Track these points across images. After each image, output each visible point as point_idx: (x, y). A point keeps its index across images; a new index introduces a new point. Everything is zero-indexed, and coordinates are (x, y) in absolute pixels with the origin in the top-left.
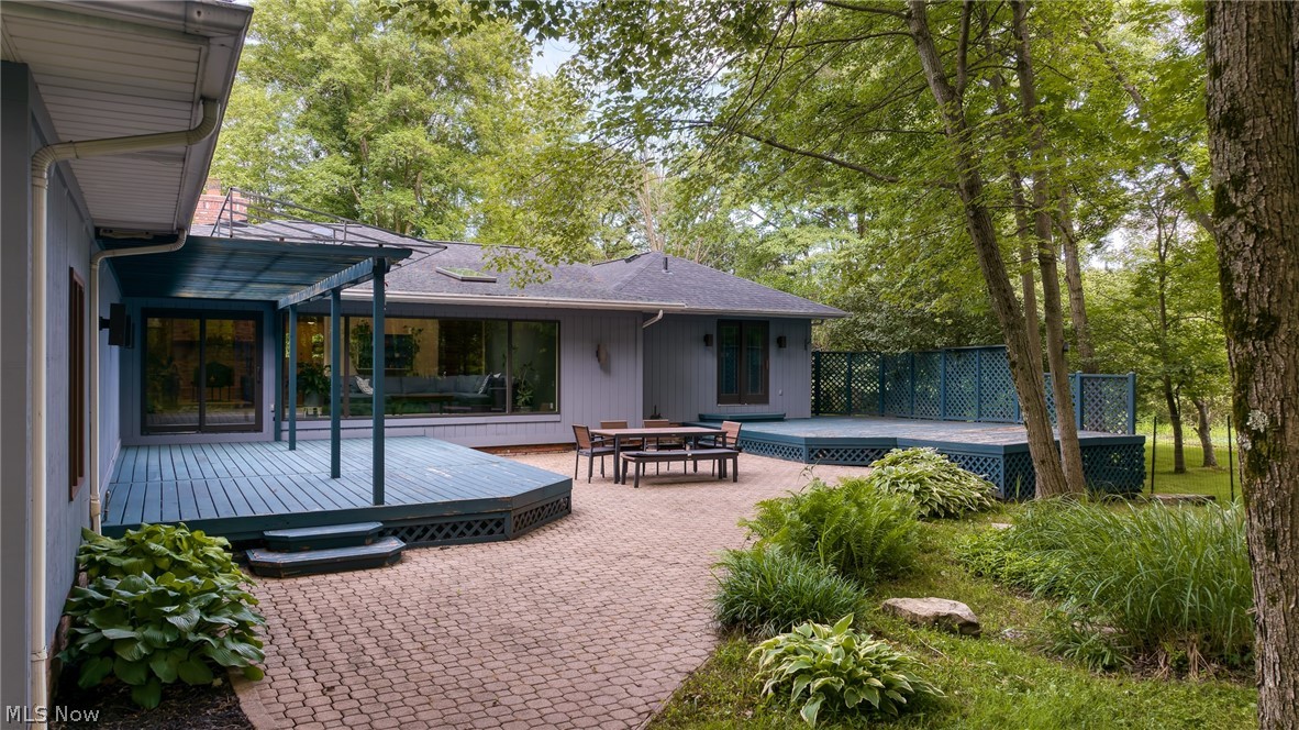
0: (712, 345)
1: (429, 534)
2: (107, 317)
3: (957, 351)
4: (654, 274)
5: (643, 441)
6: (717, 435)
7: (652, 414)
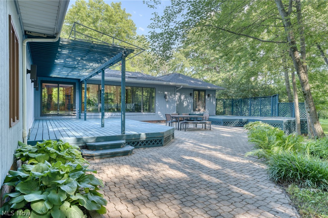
0: (192, 96)
1: (139, 144)
2: (29, 69)
3: (255, 98)
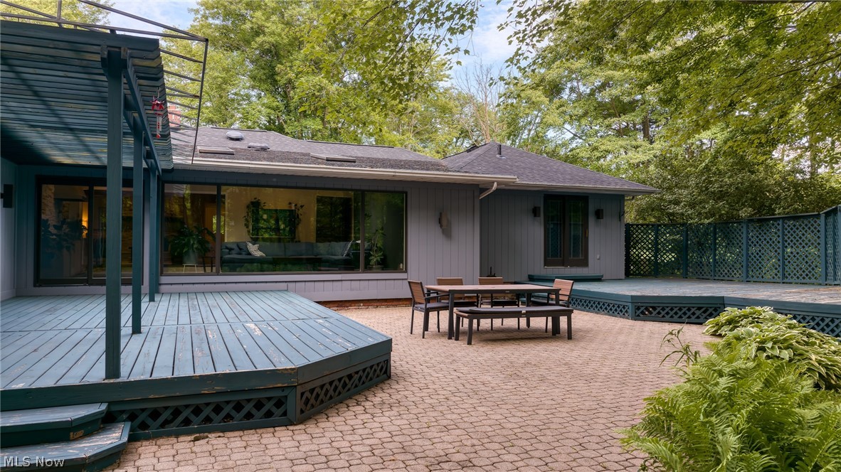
0: (539, 216)
3: (760, 221)
4: (490, 158)
5: (478, 297)
6: (550, 292)
7: (488, 272)
